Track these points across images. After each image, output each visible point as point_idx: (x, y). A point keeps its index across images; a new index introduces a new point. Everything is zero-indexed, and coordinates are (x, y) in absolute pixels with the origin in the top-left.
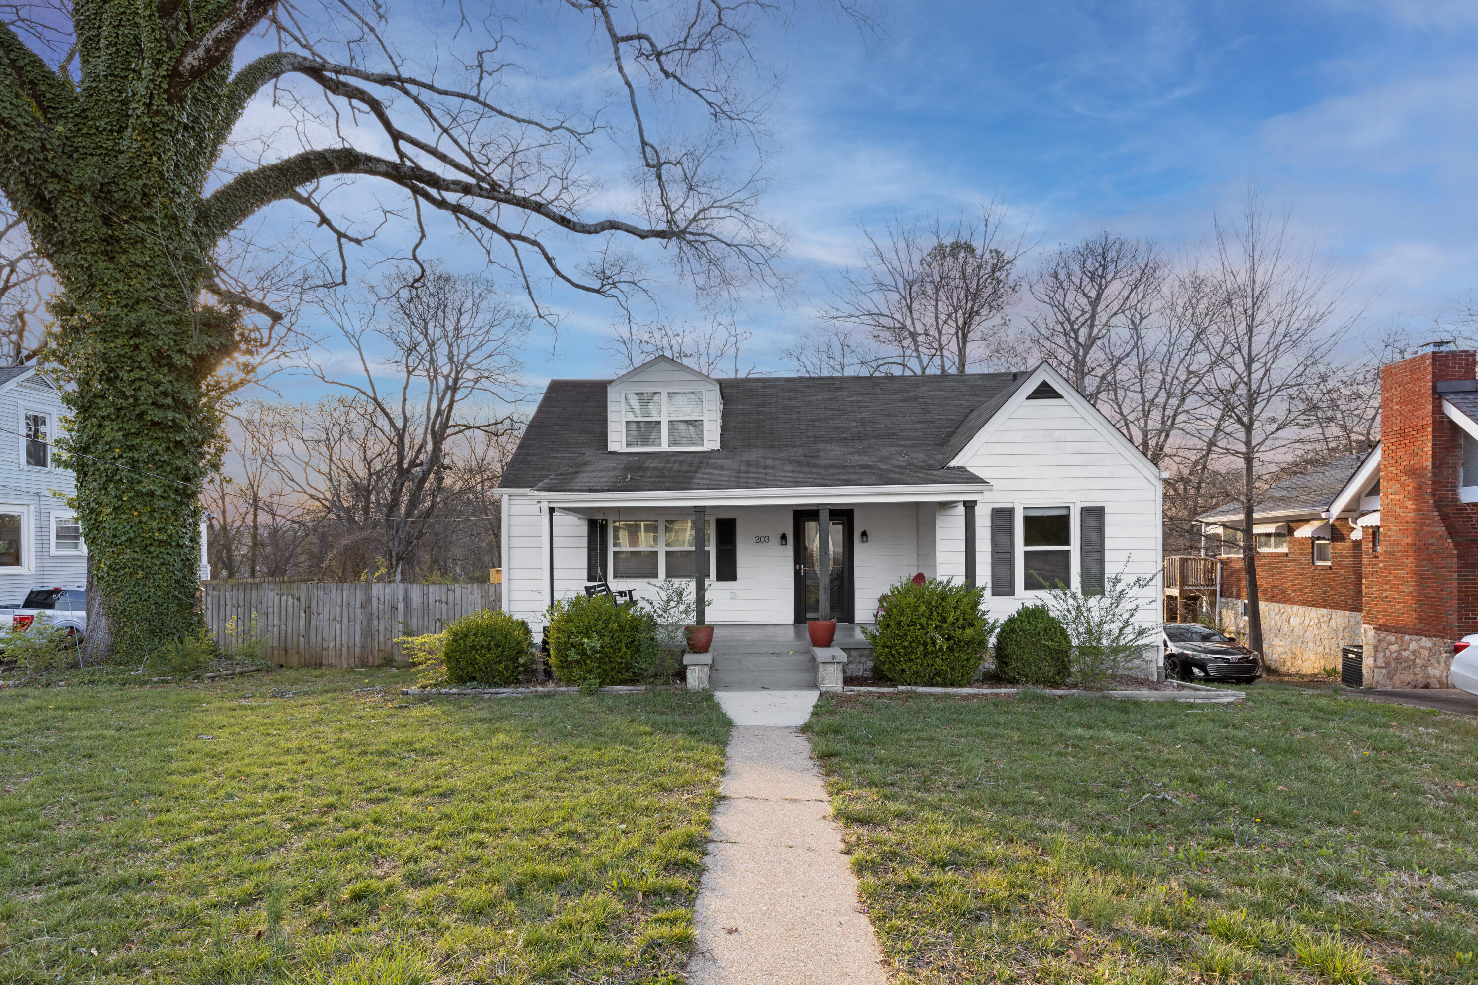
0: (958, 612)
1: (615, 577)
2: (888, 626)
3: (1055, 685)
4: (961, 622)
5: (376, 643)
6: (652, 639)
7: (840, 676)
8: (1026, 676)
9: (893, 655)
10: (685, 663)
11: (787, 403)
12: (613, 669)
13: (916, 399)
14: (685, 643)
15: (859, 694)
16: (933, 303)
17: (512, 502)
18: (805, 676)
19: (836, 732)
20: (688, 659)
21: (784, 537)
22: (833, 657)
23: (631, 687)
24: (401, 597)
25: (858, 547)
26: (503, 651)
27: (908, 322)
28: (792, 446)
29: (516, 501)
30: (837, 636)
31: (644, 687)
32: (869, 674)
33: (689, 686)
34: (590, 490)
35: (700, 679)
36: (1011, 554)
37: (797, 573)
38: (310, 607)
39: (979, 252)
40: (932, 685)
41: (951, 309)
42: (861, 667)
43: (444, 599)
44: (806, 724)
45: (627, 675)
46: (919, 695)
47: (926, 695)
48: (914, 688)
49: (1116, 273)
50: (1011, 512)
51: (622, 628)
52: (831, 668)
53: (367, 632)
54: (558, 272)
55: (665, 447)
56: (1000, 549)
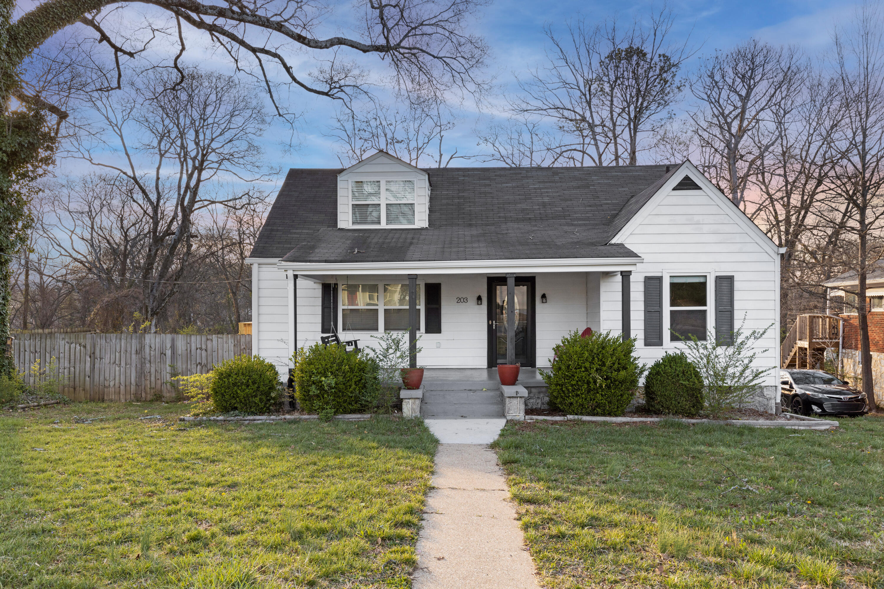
0: (614, 358)
1: (344, 329)
2: (560, 369)
3: (691, 416)
4: (616, 366)
5: (148, 382)
6: (375, 378)
7: (523, 407)
8: (668, 408)
9: (563, 392)
10: (401, 397)
11: (483, 189)
12: (345, 401)
13: (587, 186)
14: (401, 381)
15: (537, 421)
16: (609, 98)
17: (261, 269)
18: (495, 408)
19: (517, 447)
20: (404, 394)
21: (479, 298)
22: (517, 392)
23: (359, 416)
24: (169, 345)
25: (540, 308)
26: (259, 387)
27: (588, 115)
28: (487, 225)
29: (264, 269)
30: (520, 377)
31: (369, 416)
32: (546, 407)
33: (405, 415)
34: (326, 261)
35: (413, 409)
36: (660, 313)
37: (490, 327)
38: (94, 353)
39: (649, 56)
40: (594, 415)
41: (625, 104)
42: (539, 401)
43: (204, 347)
44: (494, 442)
45: (356, 406)
46: (584, 422)
47: (589, 422)
48: (580, 417)
49: (763, 75)
50: (660, 279)
51: (352, 370)
52: (515, 401)
53: (141, 373)
54: (294, 79)
55: (383, 225)
56: (650, 309)
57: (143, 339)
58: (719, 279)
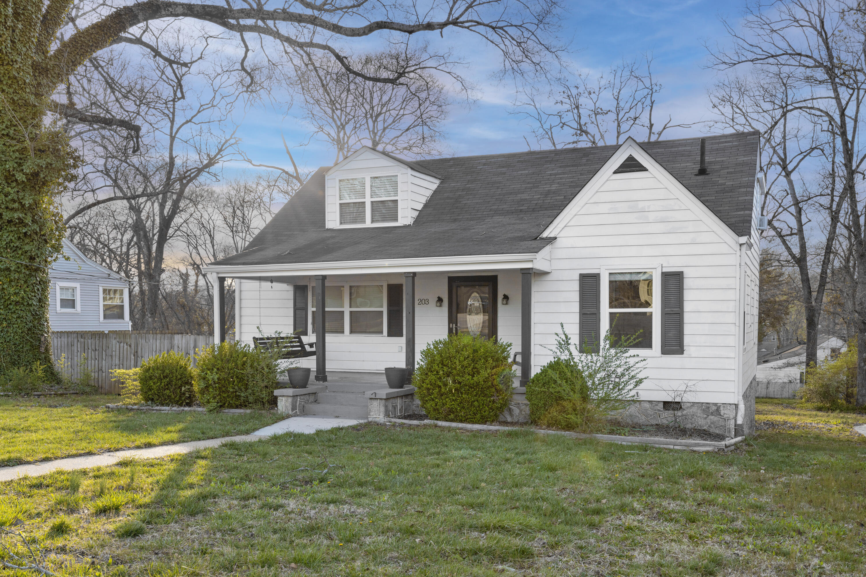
1: (314, 331)
7: (383, 409)
10: (275, 394)
11: (494, 179)
15: (394, 424)
20: (276, 391)
22: (375, 394)
23: (242, 411)
25: (501, 309)
31: (250, 411)
33: (279, 412)
35: (285, 406)
36: (597, 315)
37: (450, 330)
38: (137, 352)
40: (451, 421)
45: (238, 401)
46: (437, 427)
48: (436, 422)
50: (596, 277)
51: (237, 367)
52: (375, 403)
55: (368, 224)
56: (585, 311)
57: (173, 340)
58: (666, 276)
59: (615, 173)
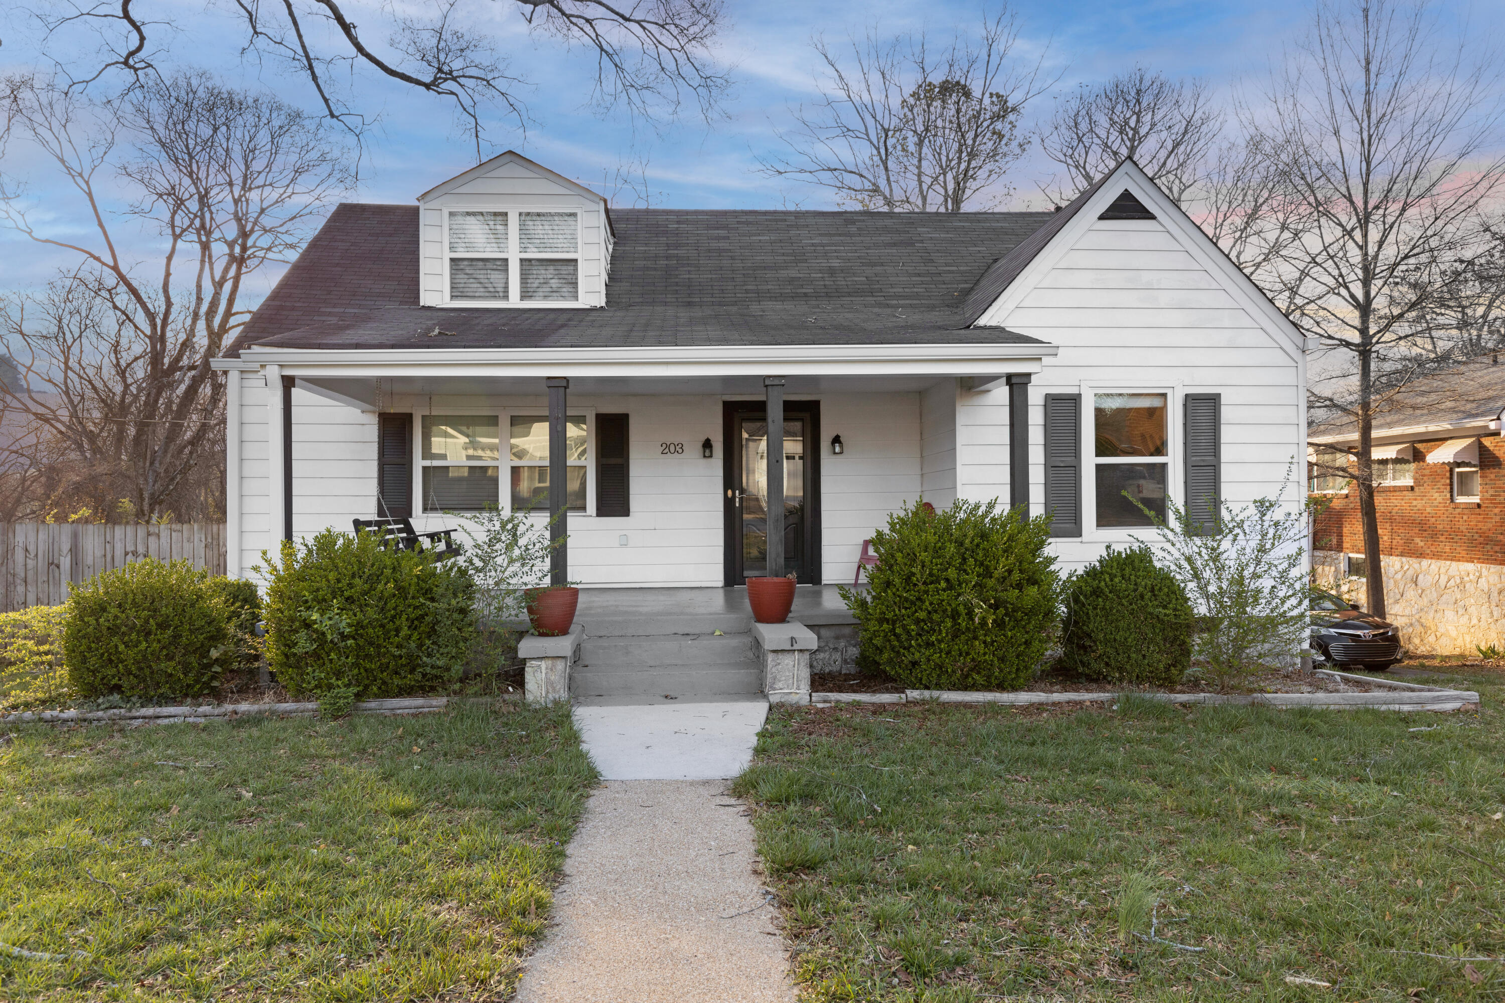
0: (1012, 559)
1: (425, 509)
2: (888, 584)
3: (1168, 683)
4: (1016, 576)
6: (463, 611)
7: (805, 674)
8: (1120, 669)
9: (897, 636)
10: (521, 654)
11: (714, 244)
12: (383, 668)
13: (911, 244)
14: (525, 616)
15: (838, 707)
16: (915, 162)
17: (246, 383)
18: (742, 676)
20: (527, 647)
21: (707, 445)
22: (793, 640)
23: (420, 701)
24: (66, 547)
25: (829, 465)
26: (176, 637)
27: (882, 183)
28: (721, 304)
29: (249, 385)
30: (797, 604)
31: (444, 700)
32: (852, 669)
33: (530, 697)
34: (357, 346)
35: (549, 683)
36: (1076, 468)
37: (728, 504)
39: (977, 93)
40: (966, 688)
41: (938, 169)
42: (837, 656)
45: (410, 680)
46: (945, 707)
47: (958, 705)
48: (936, 693)
50: (1075, 400)
51: (402, 590)
52: (788, 661)
54: (360, 49)
55: (514, 301)
56: (1058, 461)
57: (11, 535)
58: (1191, 401)
59: (1101, 218)
